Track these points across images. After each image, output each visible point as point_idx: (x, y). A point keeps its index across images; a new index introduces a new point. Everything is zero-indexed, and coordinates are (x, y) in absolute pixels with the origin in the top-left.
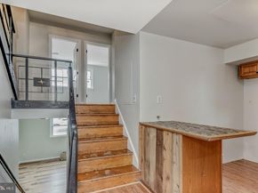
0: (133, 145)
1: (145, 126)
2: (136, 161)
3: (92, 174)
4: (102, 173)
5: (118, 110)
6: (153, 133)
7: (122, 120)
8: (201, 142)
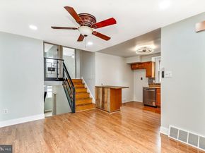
0: (93, 96)
1: (97, 87)
2: (94, 101)
3: (78, 105)
4: (82, 105)
5: (84, 82)
6: (101, 89)
7: (86, 86)
8: (114, 89)
